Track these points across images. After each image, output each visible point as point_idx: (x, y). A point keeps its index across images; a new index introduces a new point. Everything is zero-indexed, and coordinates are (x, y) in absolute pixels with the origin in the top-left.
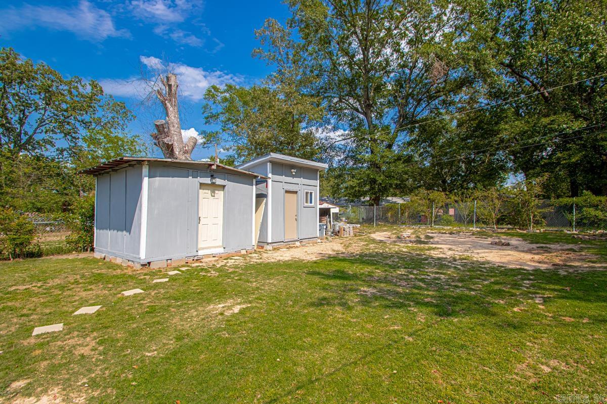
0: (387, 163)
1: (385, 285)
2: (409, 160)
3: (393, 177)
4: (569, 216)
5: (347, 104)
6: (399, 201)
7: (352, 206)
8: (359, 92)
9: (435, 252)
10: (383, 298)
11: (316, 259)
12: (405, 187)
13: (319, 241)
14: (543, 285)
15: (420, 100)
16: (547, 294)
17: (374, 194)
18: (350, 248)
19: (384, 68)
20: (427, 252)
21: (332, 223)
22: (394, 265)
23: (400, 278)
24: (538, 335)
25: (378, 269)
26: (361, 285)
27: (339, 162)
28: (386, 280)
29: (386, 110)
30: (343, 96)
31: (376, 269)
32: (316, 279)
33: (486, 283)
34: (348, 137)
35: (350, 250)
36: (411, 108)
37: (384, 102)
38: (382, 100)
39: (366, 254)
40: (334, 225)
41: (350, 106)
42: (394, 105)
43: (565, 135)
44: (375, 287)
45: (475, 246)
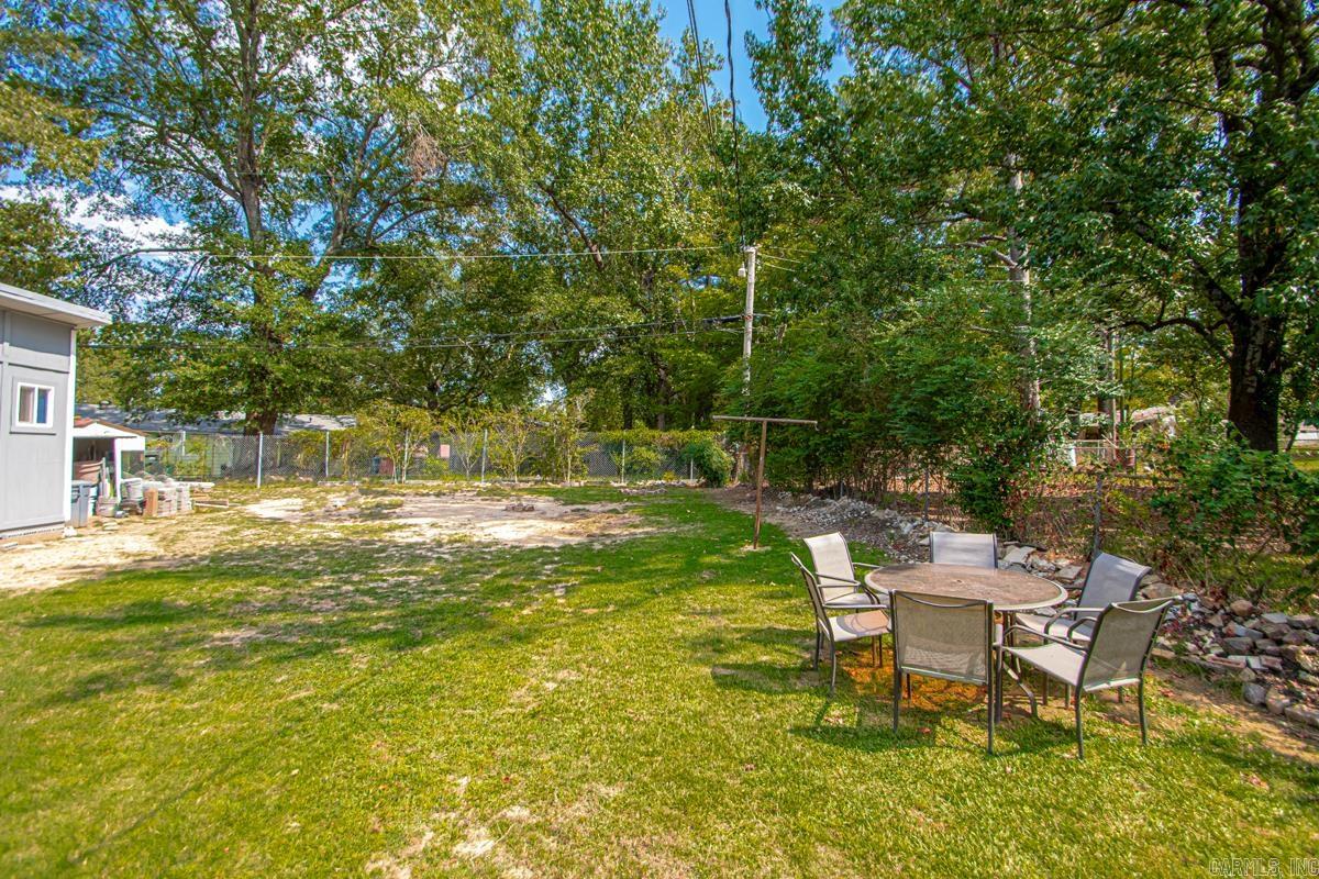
0: (300, 331)
1: (280, 615)
2: (355, 332)
3: (315, 367)
4: (615, 458)
5: (184, 155)
6: (329, 424)
7: (190, 434)
8: (224, 131)
9: (404, 535)
10: (275, 643)
11: (62, 583)
12: (344, 394)
13: (71, 531)
14: (569, 569)
15: (386, 204)
16: (573, 581)
17: (261, 405)
18: (180, 545)
19: (299, 99)
20: (387, 536)
21: (119, 480)
22: (308, 571)
23: (319, 596)
24: (550, 643)
25: (263, 584)
26: (214, 627)
27: (150, 310)
28: (284, 606)
29: (301, 202)
30: (172, 129)
31: (257, 584)
32: (67, 635)
33: (487, 577)
34: (184, 246)
35: (183, 547)
36: (364, 216)
37: (295, 179)
38: (291, 175)
39: (231, 554)
40: (127, 486)
41: (191, 164)
42: (322, 196)
43: (620, 331)
44: (253, 625)
45: (478, 515)
